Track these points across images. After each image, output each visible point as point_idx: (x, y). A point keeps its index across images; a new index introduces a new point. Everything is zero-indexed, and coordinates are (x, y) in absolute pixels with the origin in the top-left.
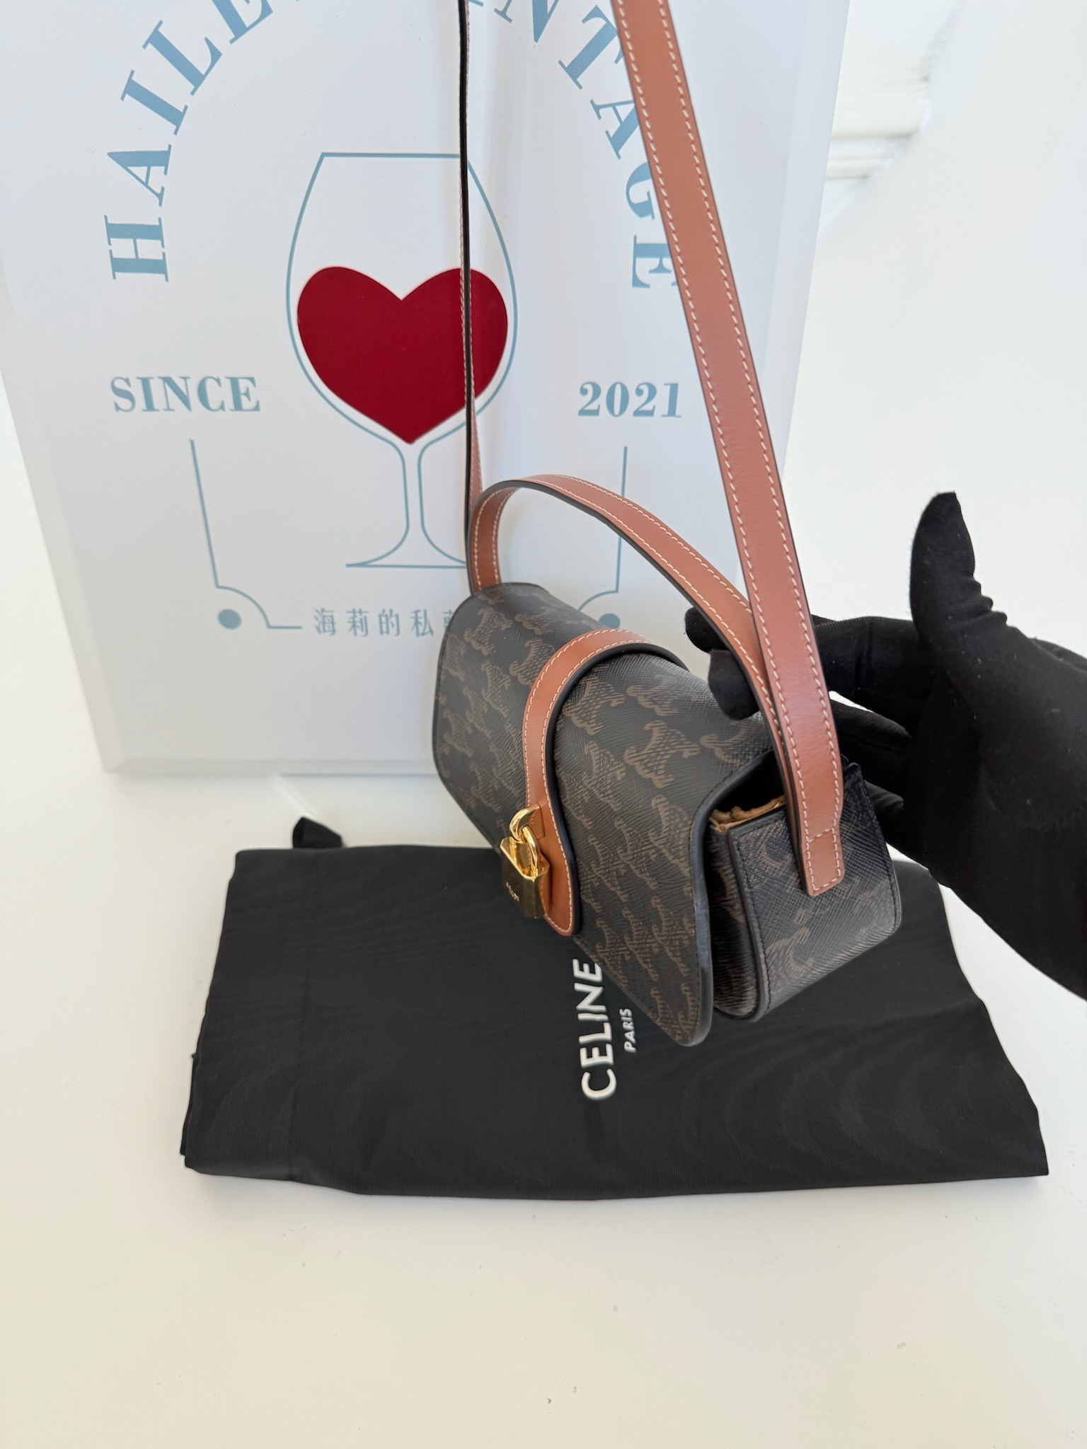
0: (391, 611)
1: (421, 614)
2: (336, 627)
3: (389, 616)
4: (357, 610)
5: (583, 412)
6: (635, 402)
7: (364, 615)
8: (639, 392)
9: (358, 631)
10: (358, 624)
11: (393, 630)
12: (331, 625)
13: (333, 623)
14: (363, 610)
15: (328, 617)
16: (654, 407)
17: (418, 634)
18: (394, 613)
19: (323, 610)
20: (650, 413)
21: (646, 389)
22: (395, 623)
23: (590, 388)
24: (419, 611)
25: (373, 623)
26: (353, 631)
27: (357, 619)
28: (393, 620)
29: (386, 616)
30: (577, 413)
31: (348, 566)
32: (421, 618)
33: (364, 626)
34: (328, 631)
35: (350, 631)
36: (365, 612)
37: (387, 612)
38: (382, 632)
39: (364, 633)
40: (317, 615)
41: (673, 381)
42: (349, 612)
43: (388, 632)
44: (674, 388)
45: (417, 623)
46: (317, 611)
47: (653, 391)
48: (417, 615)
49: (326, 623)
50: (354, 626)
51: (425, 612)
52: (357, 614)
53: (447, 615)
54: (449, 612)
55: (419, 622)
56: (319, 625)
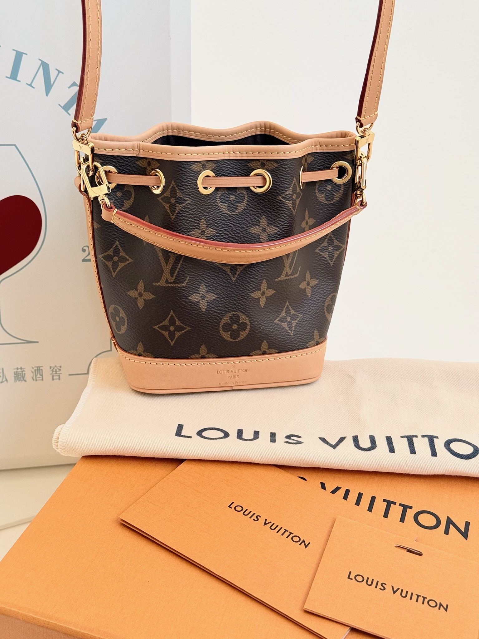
1: (1, 371)
5: (84, 260)
32: (1, 373)
53: (16, 370)
54: (17, 369)
55: (0, 375)
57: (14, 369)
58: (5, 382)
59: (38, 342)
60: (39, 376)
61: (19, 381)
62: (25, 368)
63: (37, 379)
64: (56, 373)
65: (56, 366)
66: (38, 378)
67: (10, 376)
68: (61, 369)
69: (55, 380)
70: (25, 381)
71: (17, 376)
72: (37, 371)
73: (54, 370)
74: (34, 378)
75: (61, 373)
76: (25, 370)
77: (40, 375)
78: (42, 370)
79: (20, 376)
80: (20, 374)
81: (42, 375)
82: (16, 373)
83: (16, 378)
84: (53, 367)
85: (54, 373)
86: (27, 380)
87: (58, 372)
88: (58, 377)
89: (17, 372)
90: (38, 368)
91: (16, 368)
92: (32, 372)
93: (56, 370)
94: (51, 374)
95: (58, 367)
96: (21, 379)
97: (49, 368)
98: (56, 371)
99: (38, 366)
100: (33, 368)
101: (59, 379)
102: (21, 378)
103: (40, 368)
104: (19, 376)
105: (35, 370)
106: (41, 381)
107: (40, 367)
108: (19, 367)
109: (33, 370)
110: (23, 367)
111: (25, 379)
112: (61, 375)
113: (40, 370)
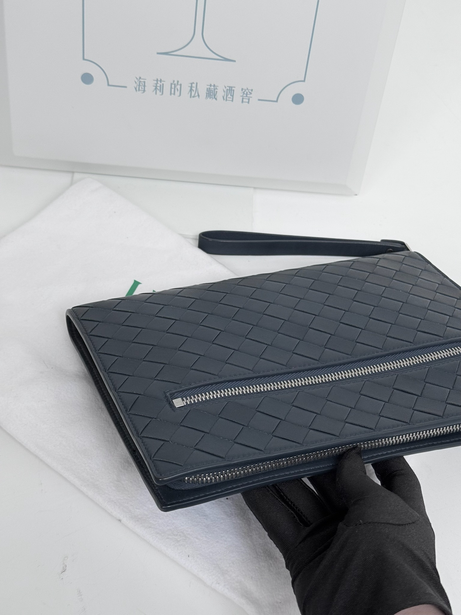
0: (178, 82)
1: (194, 85)
2: (146, 88)
3: (176, 85)
4: (159, 80)
7: (162, 82)
9: (158, 91)
10: (159, 88)
11: (177, 93)
12: (143, 87)
13: (144, 86)
14: (162, 80)
15: (142, 82)
17: (191, 97)
18: (179, 83)
19: (140, 78)
22: (179, 89)
24: (193, 83)
25: (167, 88)
26: (155, 91)
27: (158, 85)
28: (178, 87)
29: (175, 84)
31: (158, 53)
32: (194, 87)
33: (162, 89)
34: (142, 91)
35: (153, 91)
36: (164, 81)
37: (176, 82)
38: (171, 94)
39: (161, 93)
40: (136, 81)
42: (154, 80)
43: (174, 94)
45: (191, 90)
46: (137, 79)
48: (192, 85)
49: (141, 86)
50: (156, 89)
51: (197, 83)
52: (159, 82)
54: (211, 85)
55: (193, 90)
56: (136, 87)
57: (208, 85)
58: (197, 97)
59: (235, 61)
60: (229, 96)
61: (210, 98)
62: (218, 86)
63: (228, 99)
64: (247, 96)
65: (247, 89)
66: (229, 98)
67: (203, 91)
68: (252, 92)
69: (244, 103)
70: (216, 99)
71: (209, 93)
72: (228, 91)
73: (245, 93)
74: (225, 98)
75: (251, 97)
76: (217, 87)
77: (231, 95)
78: (234, 90)
79: (212, 94)
80: (212, 92)
81: (233, 96)
82: (208, 90)
83: (208, 94)
84: (245, 89)
85: (245, 95)
86: (218, 99)
87: (248, 96)
88: (247, 101)
89: (209, 88)
90: (230, 88)
91: (209, 85)
92: (224, 91)
93: (247, 92)
94: (241, 96)
95: (250, 90)
96: (212, 97)
97: (241, 90)
98: (247, 94)
99: (230, 86)
100: (225, 87)
101: (248, 102)
102: (212, 95)
103: (232, 89)
104: (211, 93)
105: (227, 89)
106: (231, 102)
107: (232, 87)
108: (213, 85)
109: (225, 90)
110: (216, 85)
111: (216, 97)
112: (251, 99)
113: (232, 90)
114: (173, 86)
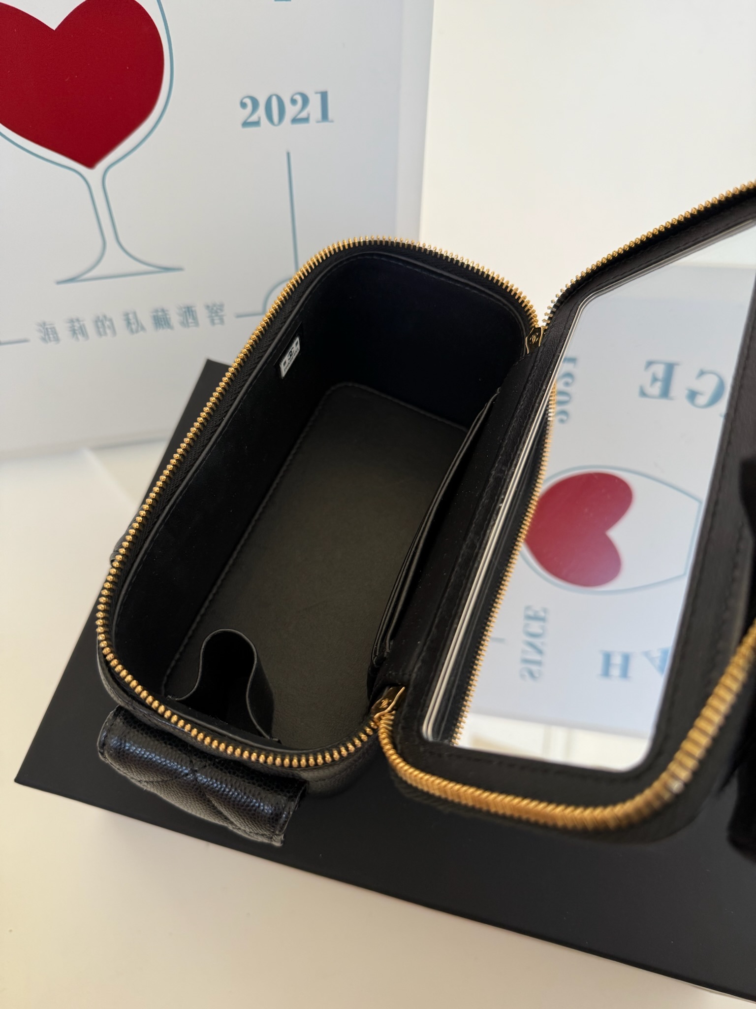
0: (104, 316)
1: (131, 316)
2: (60, 335)
3: (104, 321)
4: (75, 319)
5: (246, 124)
6: (291, 111)
7: (81, 323)
8: (294, 102)
9: (80, 337)
10: (77, 332)
12: (55, 335)
13: (55, 332)
14: (80, 318)
15: (49, 328)
16: (309, 115)
17: (132, 331)
18: (108, 318)
19: (44, 324)
20: (306, 120)
21: (299, 98)
22: (110, 326)
23: (248, 101)
24: (129, 313)
25: (90, 329)
26: (74, 337)
27: (76, 328)
28: (107, 323)
29: (102, 322)
30: (240, 126)
31: (59, 283)
32: (132, 319)
33: (83, 331)
34: (53, 340)
35: (72, 338)
37: (101, 318)
38: (100, 334)
39: (85, 338)
40: (41, 328)
41: (323, 89)
42: (67, 322)
43: (106, 334)
44: (324, 96)
45: (129, 323)
46: (41, 326)
47: (306, 100)
48: (128, 317)
49: (48, 333)
50: (74, 332)
51: (135, 314)
52: (75, 323)
53: (155, 314)
54: (157, 311)
55: (131, 322)
56: (43, 336)
57: (152, 312)
58: (142, 331)
59: (181, 269)
60: (190, 320)
61: (163, 328)
62: (167, 311)
63: (190, 325)
64: (217, 316)
65: (214, 305)
66: (191, 323)
67: (148, 322)
68: (223, 308)
69: (216, 325)
70: (172, 328)
71: (157, 322)
72: (187, 313)
73: (214, 310)
74: (185, 322)
75: (225, 315)
77: (193, 318)
78: (195, 311)
79: (163, 323)
81: (195, 318)
82: (155, 318)
83: (157, 324)
84: (210, 306)
85: (214, 314)
86: (174, 326)
87: (220, 314)
88: (219, 321)
89: (157, 316)
90: (188, 309)
91: (154, 310)
92: (181, 315)
94: (209, 317)
95: (219, 305)
96: (165, 325)
97: (205, 308)
98: (216, 312)
99: (187, 305)
100: (181, 309)
101: (222, 321)
103: (191, 309)
104: (161, 320)
105: (185, 312)
106: (196, 327)
107: (191, 307)
108: (159, 309)
109: (182, 313)
110: (165, 309)
111: (170, 325)
112: (225, 318)
113: (192, 311)
114: (100, 324)
